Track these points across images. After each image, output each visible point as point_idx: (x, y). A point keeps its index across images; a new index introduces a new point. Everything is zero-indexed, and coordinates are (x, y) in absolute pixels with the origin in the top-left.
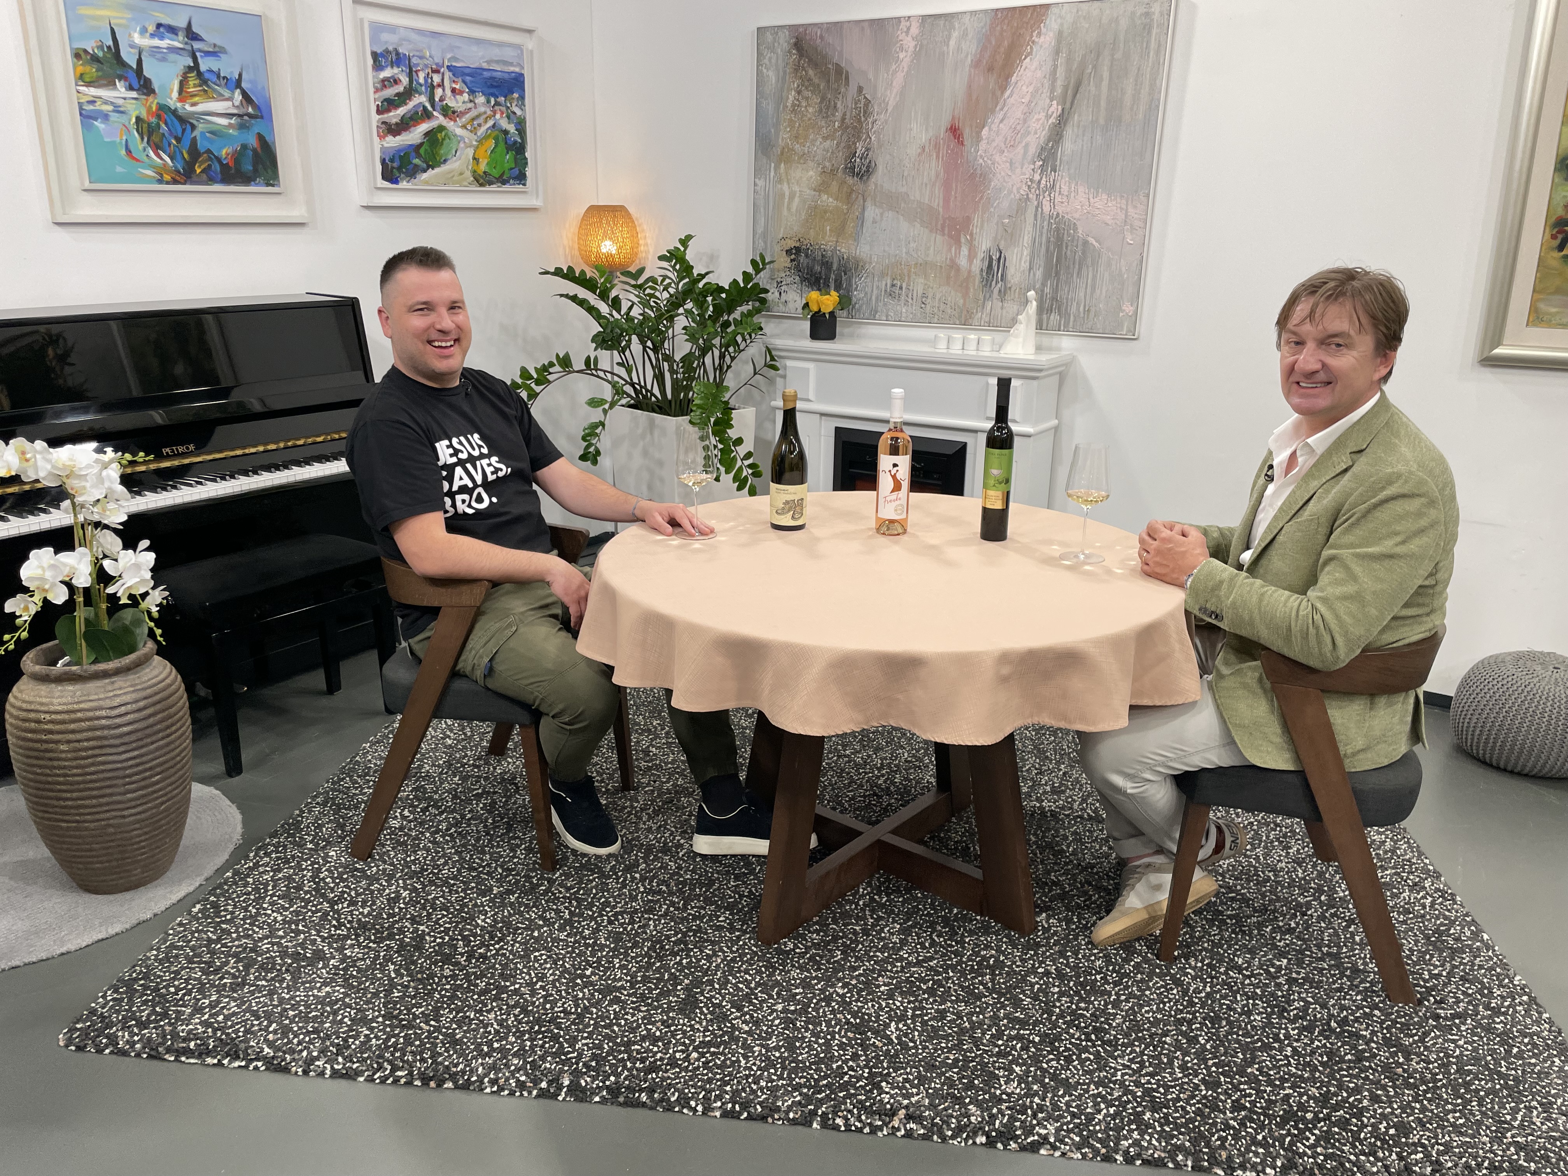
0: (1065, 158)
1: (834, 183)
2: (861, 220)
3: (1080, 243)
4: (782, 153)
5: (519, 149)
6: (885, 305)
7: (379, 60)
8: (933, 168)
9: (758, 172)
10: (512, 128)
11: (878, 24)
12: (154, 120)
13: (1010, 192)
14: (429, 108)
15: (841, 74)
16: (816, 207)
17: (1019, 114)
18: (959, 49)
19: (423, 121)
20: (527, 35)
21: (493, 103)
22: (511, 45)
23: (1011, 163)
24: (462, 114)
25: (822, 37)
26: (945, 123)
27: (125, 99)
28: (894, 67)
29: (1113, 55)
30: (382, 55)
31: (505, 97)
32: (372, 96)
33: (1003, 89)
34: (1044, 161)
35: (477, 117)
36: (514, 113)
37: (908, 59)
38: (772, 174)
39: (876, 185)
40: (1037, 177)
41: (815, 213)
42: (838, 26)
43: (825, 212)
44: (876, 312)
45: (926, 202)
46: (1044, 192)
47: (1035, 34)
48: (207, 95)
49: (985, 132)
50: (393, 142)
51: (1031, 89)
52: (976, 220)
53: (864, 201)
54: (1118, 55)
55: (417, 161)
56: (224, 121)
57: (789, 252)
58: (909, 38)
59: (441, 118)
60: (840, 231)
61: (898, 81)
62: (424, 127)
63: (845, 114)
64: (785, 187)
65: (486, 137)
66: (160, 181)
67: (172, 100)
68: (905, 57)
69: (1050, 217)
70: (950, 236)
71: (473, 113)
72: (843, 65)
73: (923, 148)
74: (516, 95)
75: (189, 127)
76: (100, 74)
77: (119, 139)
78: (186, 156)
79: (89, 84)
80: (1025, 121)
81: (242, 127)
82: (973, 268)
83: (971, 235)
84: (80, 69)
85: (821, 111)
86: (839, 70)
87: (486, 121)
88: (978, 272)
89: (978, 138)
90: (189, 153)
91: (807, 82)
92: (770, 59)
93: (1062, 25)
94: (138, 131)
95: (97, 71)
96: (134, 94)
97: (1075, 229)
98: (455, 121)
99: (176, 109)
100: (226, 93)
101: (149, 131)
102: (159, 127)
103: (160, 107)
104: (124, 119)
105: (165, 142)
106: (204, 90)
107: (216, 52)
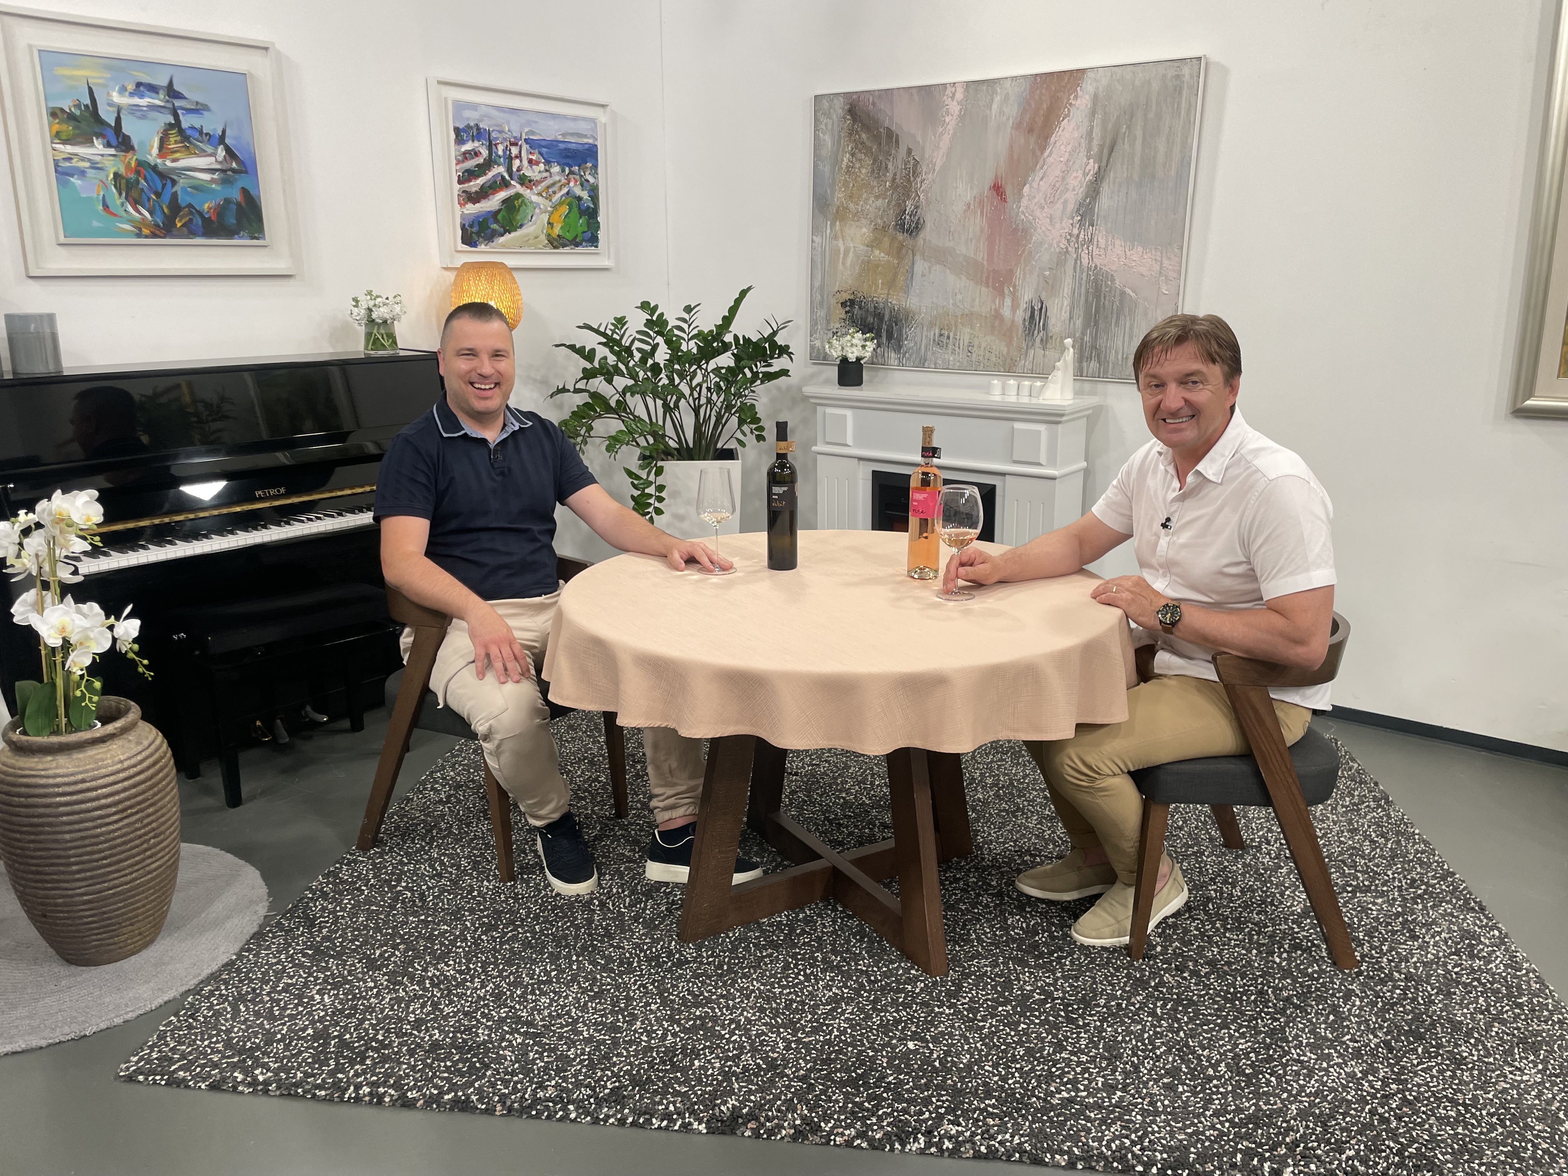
0: (1102, 213)
1: (886, 239)
2: (911, 272)
3: (1117, 293)
4: (837, 212)
5: (591, 214)
6: (934, 353)
7: (460, 135)
8: (977, 224)
9: (816, 229)
10: (585, 195)
11: (926, 91)
12: (132, 176)
13: (1051, 245)
14: (507, 177)
15: (892, 137)
16: (869, 262)
17: (1058, 173)
18: (1001, 112)
19: (501, 189)
20: (601, 110)
21: (567, 171)
22: (584, 119)
23: (1051, 218)
24: (539, 182)
25: (874, 104)
26: (989, 181)
27: (102, 155)
28: (941, 130)
29: (1145, 115)
30: (464, 130)
31: (579, 166)
32: (454, 168)
33: (1043, 149)
34: (1082, 216)
35: (553, 184)
36: (587, 181)
37: (953, 122)
38: (828, 231)
39: (925, 240)
40: (1076, 231)
41: (868, 267)
42: (888, 93)
43: (877, 266)
44: (925, 360)
45: (972, 255)
46: (1083, 245)
47: (1072, 97)
48: (188, 151)
49: (1026, 189)
50: (472, 209)
51: (1069, 148)
52: (1018, 272)
53: (914, 256)
54: (1151, 115)
55: (495, 226)
56: (206, 177)
57: (843, 304)
58: (955, 103)
59: (518, 186)
60: (891, 284)
61: (946, 141)
62: (502, 195)
63: (895, 174)
64: (840, 243)
65: (561, 203)
66: (139, 235)
67: (153, 156)
68: (951, 121)
69: (1089, 269)
70: (994, 288)
71: (549, 181)
72: (893, 129)
73: (969, 205)
74: (589, 165)
75: (169, 183)
76: (77, 132)
77: (96, 194)
78: (166, 210)
79: (65, 142)
80: (1063, 178)
81: (226, 182)
82: (1016, 319)
83: (1014, 287)
84: (56, 127)
85: (873, 171)
86: (890, 133)
87: (560, 189)
88: (1021, 322)
89: (1020, 195)
90: (169, 207)
91: (860, 145)
92: (826, 125)
93: (1097, 88)
94: (115, 186)
95: (74, 128)
96: (112, 151)
97: (1113, 281)
98: (531, 189)
99: (156, 165)
100: (209, 149)
101: (127, 186)
102: (138, 182)
103: (140, 163)
104: (101, 175)
105: (144, 197)
106: (187, 147)
107: (198, 109)
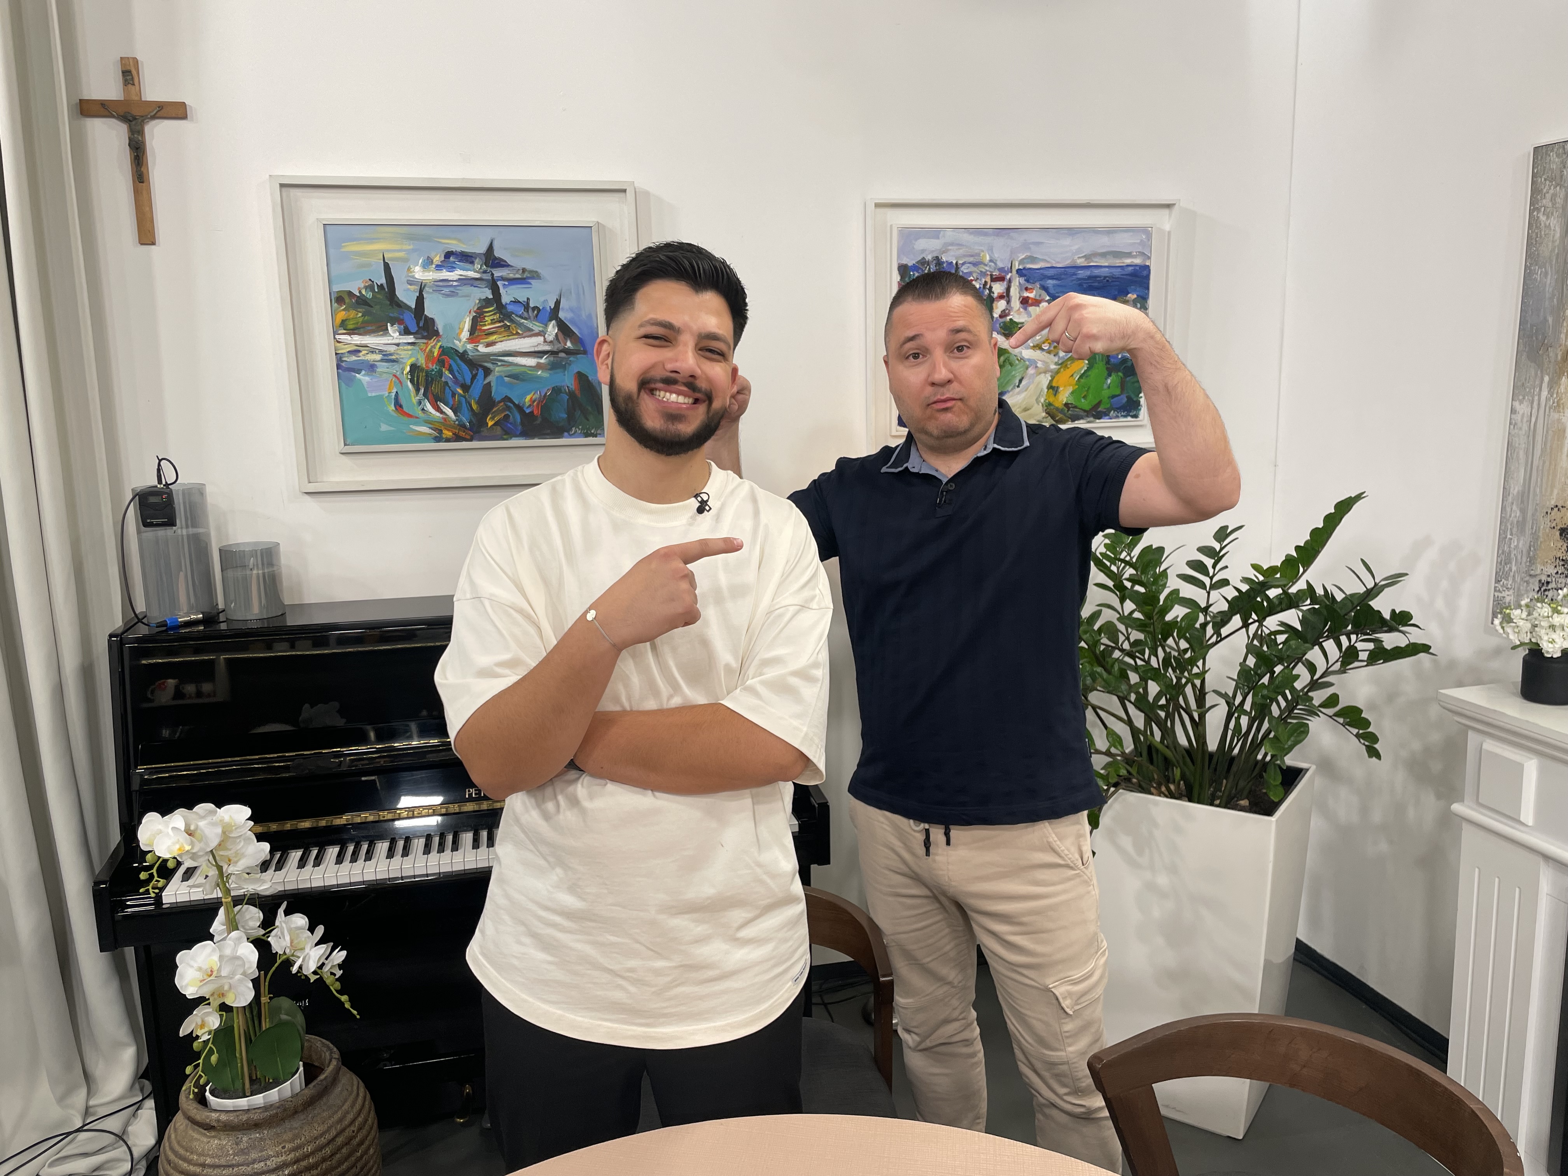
12: (434, 367)
20: (1163, 211)
27: (397, 345)
48: (509, 332)
66: (438, 439)
67: (462, 341)
75: (481, 372)
76: (368, 318)
77: (387, 392)
78: (475, 407)
79: (351, 331)
84: (341, 315)
90: (478, 403)
94: (412, 381)
95: (364, 315)
96: (410, 339)
99: (465, 352)
100: (536, 327)
101: (427, 380)
102: (440, 374)
103: (444, 351)
104: (395, 369)
105: (448, 394)
106: (506, 326)
107: (525, 278)
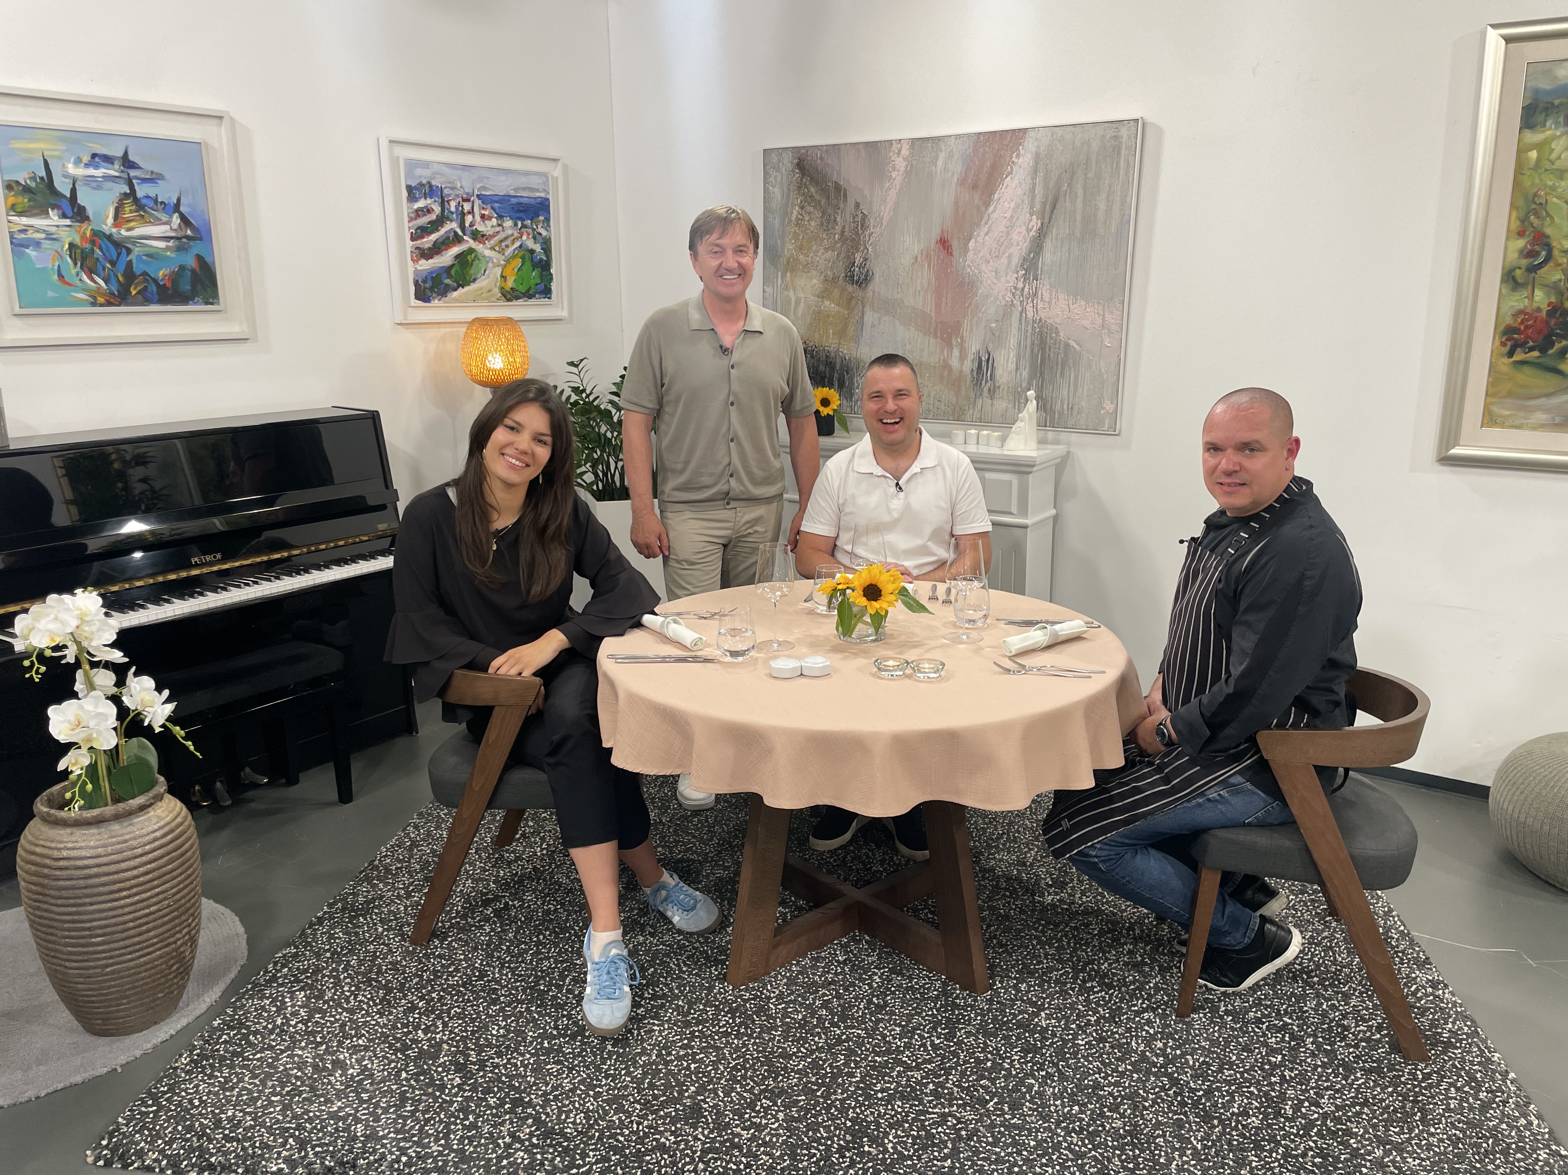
0: (1046, 268)
1: (836, 290)
2: (861, 323)
3: (1062, 345)
4: (788, 263)
5: (544, 266)
7: (412, 193)
8: (924, 277)
9: (767, 281)
10: (538, 248)
11: (872, 147)
12: (88, 246)
13: (996, 299)
14: (460, 233)
15: (840, 191)
16: (819, 312)
17: (1002, 228)
18: (946, 169)
19: (454, 245)
20: (553, 164)
21: (520, 226)
22: (536, 173)
23: (996, 272)
24: (492, 237)
25: (821, 158)
26: (935, 234)
27: (58, 226)
28: (887, 185)
29: (1086, 174)
30: (416, 188)
32: (406, 224)
33: (987, 205)
34: (1026, 270)
35: (506, 238)
36: (540, 234)
37: (899, 178)
38: (780, 283)
39: (874, 292)
40: (1020, 285)
41: (819, 318)
42: (835, 149)
43: (828, 316)
45: (920, 307)
46: (1028, 299)
47: (1014, 156)
48: (143, 220)
49: (971, 244)
50: (425, 265)
51: (1012, 205)
52: (966, 323)
53: (863, 307)
54: (1091, 175)
55: (448, 281)
56: (161, 244)
58: (901, 159)
59: (471, 241)
60: (842, 334)
61: (892, 195)
62: (455, 250)
63: (844, 227)
64: (791, 294)
65: (513, 257)
66: (94, 304)
67: (108, 225)
68: (897, 176)
69: (1034, 322)
70: (943, 339)
71: (502, 236)
72: (841, 183)
73: (916, 258)
74: (541, 218)
75: (124, 251)
76: (32, 204)
77: (51, 264)
78: (121, 279)
79: (20, 214)
80: (1008, 234)
81: (180, 249)
82: (964, 369)
83: (962, 338)
84: (12, 200)
85: (822, 224)
86: (838, 188)
87: (513, 243)
88: (969, 372)
89: (966, 250)
90: (123, 275)
91: (808, 199)
92: (775, 178)
93: (1038, 147)
94: (71, 256)
95: (29, 201)
96: (68, 222)
97: (1057, 333)
98: (484, 243)
99: (111, 235)
100: (164, 217)
101: (82, 256)
102: (93, 252)
103: (95, 233)
104: (56, 246)
105: (99, 268)
106: (142, 216)
107: (153, 179)
